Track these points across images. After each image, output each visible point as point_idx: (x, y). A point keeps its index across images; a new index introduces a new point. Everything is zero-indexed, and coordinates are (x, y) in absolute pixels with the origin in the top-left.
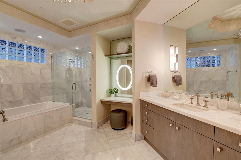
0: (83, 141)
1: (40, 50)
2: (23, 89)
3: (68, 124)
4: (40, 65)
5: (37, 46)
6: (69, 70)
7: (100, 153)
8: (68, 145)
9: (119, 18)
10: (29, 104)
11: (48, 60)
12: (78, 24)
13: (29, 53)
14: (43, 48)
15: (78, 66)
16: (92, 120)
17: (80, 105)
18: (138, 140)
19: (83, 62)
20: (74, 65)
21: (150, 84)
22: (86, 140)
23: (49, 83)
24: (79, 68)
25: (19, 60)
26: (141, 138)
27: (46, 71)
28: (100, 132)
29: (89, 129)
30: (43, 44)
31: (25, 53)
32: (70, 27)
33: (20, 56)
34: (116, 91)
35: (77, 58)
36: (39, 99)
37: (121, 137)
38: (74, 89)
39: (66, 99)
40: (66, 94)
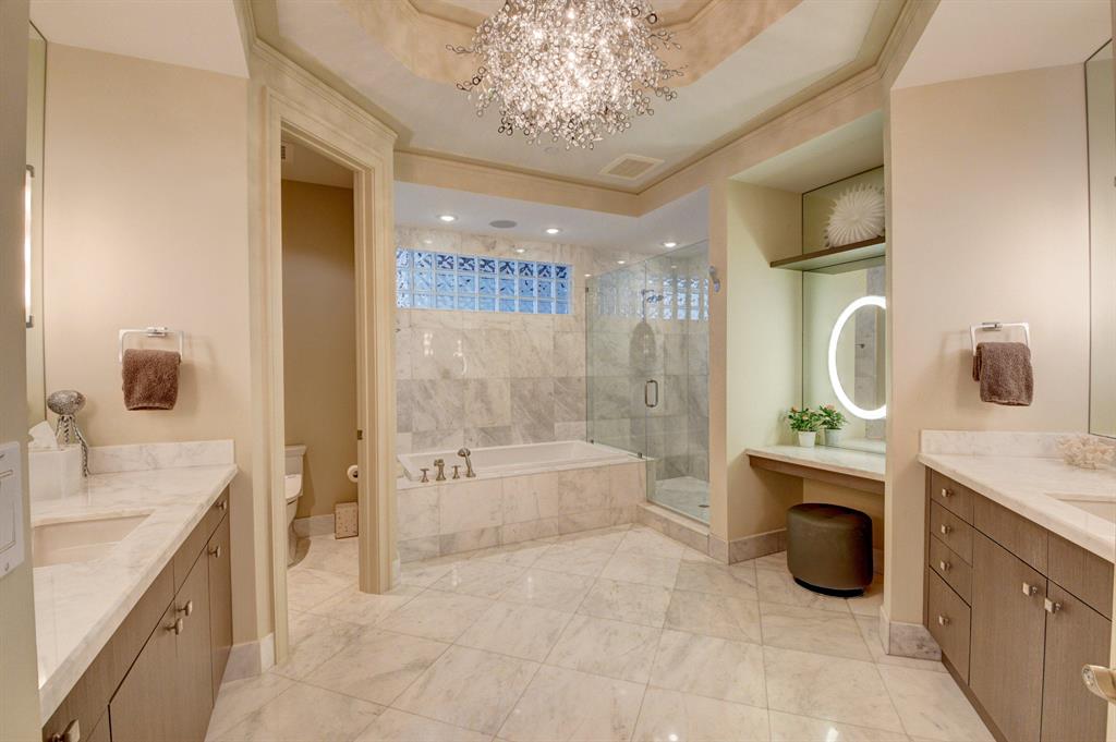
0: (667, 589)
1: (553, 271)
2: (512, 396)
3: (628, 525)
4: (553, 319)
5: (546, 260)
6: (643, 329)
7: (718, 642)
8: (617, 586)
9: (820, 98)
10: (525, 441)
11: (576, 303)
12: (663, 161)
13: (526, 287)
14: (562, 264)
15: (675, 314)
16: (708, 526)
17: (683, 469)
18: (908, 651)
19: (695, 297)
20: (661, 310)
21: (982, 390)
22: (678, 588)
23: (579, 380)
24: (682, 322)
25: (501, 310)
26: (925, 649)
27: (569, 338)
28: (736, 579)
29: (695, 556)
30: (561, 251)
31: (516, 288)
32: (635, 181)
33: (505, 297)
34: (831, 420)
35: (674, 283)
36: (550, 428)
37: (825, 621)
38: (652, 400)
39: (632, 440)
40: (632, 418)
